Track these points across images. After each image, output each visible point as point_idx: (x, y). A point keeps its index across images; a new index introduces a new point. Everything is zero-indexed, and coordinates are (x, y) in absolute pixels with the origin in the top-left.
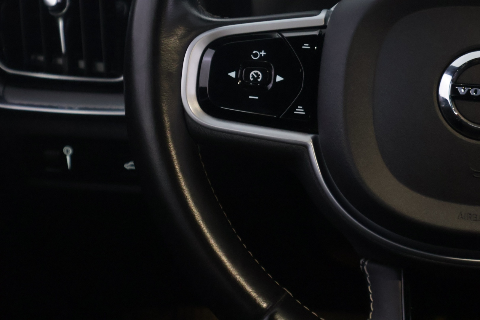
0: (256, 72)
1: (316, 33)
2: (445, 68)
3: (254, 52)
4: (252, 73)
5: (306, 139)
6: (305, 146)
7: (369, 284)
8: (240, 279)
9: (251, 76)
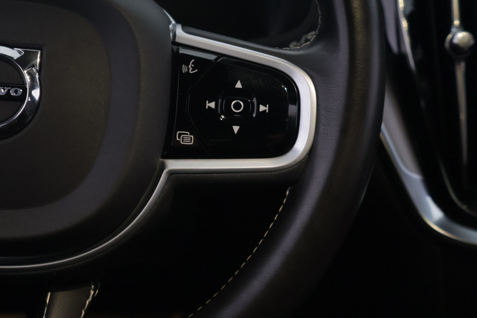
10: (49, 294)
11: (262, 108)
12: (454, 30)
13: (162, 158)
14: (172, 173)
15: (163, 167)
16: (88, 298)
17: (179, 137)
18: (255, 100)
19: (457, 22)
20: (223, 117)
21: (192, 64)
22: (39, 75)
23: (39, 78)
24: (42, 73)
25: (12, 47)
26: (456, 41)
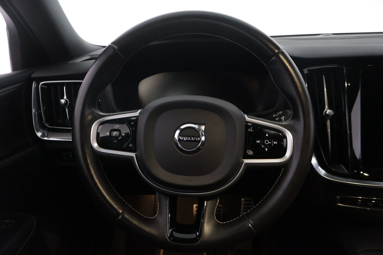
0: (116, 132)
1: (135, 118)
2: (178, 128)
3: (115, 126)
4: (115, 133)
5: (133, 155)
6: (133, 157)
7: (158, 201)
8: (113, 203)
9: (114, 134)
10: (206, 202)
11: (275, 143)
12: (326, 109)
13: (243, 159)
14: (246, 164)
15: (243, 162)
16: (217, 202)
17: (248, 152)
18: (273, 141)
19: (326, 107)
20: (263, 146)
21: (252, 128)
22: (204, 133)
23: (204, 134)
24: (205, 133)
25: (195, 124)
26: (327, 113)
